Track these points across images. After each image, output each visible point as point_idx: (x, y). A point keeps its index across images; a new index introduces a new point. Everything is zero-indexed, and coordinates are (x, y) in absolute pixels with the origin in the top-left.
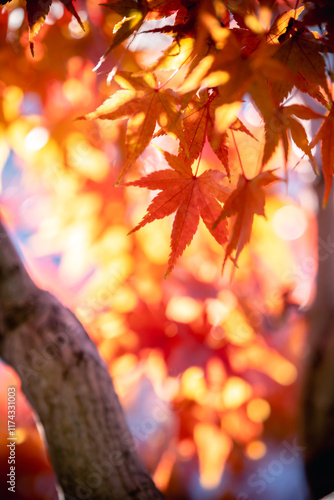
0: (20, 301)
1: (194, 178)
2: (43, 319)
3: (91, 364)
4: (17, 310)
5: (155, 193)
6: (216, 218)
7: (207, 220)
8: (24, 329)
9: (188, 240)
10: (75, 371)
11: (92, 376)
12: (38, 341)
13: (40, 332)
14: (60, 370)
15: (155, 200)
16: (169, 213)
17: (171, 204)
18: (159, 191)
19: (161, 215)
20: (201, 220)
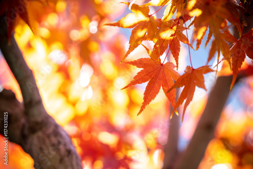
0: (39, 119)
1: (162, 65)
2: (50, 130)
3: (74, 157)
4: (37, 123)
5: (140, 70)
6: (170, 88)
7: (165, 88)
8: (40, 134)
9: (153, 97)
10: (66, 159)
11: (74, 163)
12: (47, 141)
13: (48, 136)
14: (58, 158)
15: (139, 73)
16: (145, 81)
17: (147, 77)
18: (142, 69)
19: (141, 82)
20: (161, 87)
